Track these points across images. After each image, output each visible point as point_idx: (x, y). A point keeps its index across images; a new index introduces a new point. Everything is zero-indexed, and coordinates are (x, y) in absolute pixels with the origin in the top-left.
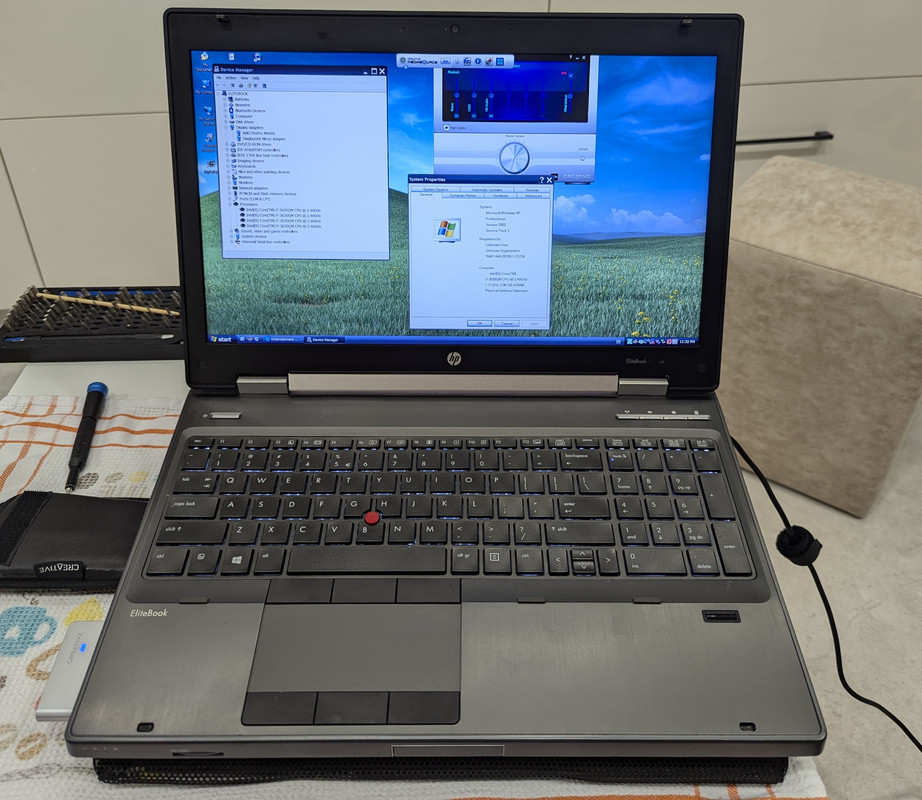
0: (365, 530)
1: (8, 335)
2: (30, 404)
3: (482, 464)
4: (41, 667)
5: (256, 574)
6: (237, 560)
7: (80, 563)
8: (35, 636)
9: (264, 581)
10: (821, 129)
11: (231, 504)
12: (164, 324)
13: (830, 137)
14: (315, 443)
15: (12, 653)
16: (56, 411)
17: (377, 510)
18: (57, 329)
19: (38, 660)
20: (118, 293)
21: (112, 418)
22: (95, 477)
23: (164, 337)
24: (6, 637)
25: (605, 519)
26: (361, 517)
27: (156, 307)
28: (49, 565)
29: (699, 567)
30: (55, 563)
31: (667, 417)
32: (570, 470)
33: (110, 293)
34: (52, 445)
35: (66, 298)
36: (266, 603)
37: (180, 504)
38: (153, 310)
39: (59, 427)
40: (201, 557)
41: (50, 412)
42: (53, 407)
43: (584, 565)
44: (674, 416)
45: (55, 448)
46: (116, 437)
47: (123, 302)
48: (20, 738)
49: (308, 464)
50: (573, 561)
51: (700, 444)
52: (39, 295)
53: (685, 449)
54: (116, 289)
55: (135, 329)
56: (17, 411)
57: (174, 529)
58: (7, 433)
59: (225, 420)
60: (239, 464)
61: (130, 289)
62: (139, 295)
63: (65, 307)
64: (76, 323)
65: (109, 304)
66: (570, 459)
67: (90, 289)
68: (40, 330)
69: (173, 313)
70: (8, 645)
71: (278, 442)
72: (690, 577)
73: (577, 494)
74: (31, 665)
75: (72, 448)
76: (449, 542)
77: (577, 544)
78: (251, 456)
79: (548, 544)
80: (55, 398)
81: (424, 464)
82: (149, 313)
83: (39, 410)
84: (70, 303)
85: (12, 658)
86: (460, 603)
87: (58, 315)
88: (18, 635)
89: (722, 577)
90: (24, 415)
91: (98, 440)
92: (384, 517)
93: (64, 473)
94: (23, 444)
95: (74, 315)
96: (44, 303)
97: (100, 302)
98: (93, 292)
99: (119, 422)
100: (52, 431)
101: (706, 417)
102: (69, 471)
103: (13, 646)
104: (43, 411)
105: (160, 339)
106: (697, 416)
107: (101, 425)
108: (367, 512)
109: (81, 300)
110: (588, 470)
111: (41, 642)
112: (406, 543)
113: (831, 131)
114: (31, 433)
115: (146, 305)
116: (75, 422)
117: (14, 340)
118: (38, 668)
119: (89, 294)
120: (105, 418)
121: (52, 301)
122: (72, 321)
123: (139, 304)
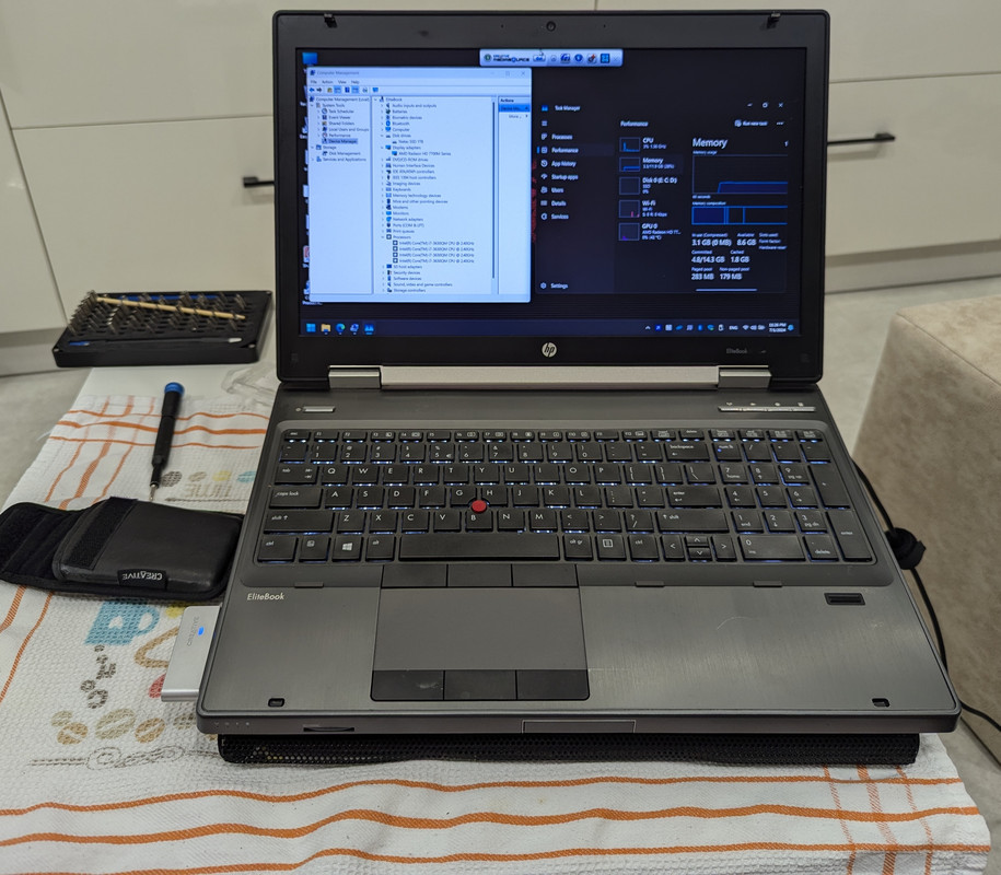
0: (473, 517)
1: (72, 339)
2: (107, 404)
3: (585, 455)
4: (149, 655)
5: (367, 560)
6: (348, 547)
7: (164, 573)
8: (139, 626)
9: (377, 567)
10: (882, 131)
11: (335, 494)
12: (231, 328)
13: (892, 138)
14: (413, 435)
15: (118, 642)
16: (133, 411)
17: (483, 499)
18: (121, 333)
19: (145, 649)
20: (181, 297)
21: (190, 418)
22: (178, 476)
23: (232, 340)
24: (110, 626)
25: (715, 507)
26: (467, 506)
27: (220, 311)
28: (132, 571)
29: (818, 552)
30: (139, 571)
31: (771, 409)
32: (676, 460)
33: (171, 297)
34: (132, 444)
35: (127, 302)
36: (382, 588)
37: (283, 494)
38: (218, 314)
39: (138, 427)
40: (310, 544)
41: (127, 412)
42: (130, 407)
43: (700, 552)
44: (778, 408)
45: (135, 447)
46: (196, 436)
47: (185, 306)
48: (137, 723)
49: (408, 455)
50: (688, 547)
51: (807, 435)
52: (99, 299)
53: (792, 440)
54: (178, 294)
55: (199, 334)
56: (94, 410)
57: (280, 518)
58: (87, 432)
59: (318, 415)
60: (338, 456)
61: (192, 294)
62: (201, 298)
63: (128, 311)
64: (140, 328)
65: (172, 308)
66: (675, 450)
67: (151, 294)
68: (104, 334)
69: (239, 316)
70: (112, 634)
71: (376, 435)
72: (808, 562)
73: (685, 484)
74: (138, 653)
75: (153, 448)
76: (560, 529)
77: (690, 532)
78: (350, 448)
79: (661, 531)
80: (131, 398)
81: (525, 455)
82: (215, 317)
83: (116, 410)
84: (131, 308)
85: (119, 647)
86: (578, 587)
87: (121, 319)
88: (122, 625)
89: (842, 562)
90: (101, 415)
91: (177, 440)
92: (490, 506)
93: (147, 472)
94: (103, 443)
95: (138, 319)
96: (104, 307)
97: (162, 307)
98: (154, 296)
99: (196, 421)
100: (132, 430)
101: (811, 409)
102: (152, 469)
103: (119, 635)
104: (119, 411)
105: (228, 343)
106: (801, 408)
107: (180, 426)
108: (472, 501)
109: (143, 304)
110: (694, 460)
111: (146, 632)
112: (516, 530)
113: (892, 132)
114: (111, 433)
115: (209, 309)
116: (155, 422)
117: (79, 344)
118: (147, 655)
119: (150, 298)
120: (183, 419)
121: (113, 306)
122: (135, 325)
123: (202, 308)
